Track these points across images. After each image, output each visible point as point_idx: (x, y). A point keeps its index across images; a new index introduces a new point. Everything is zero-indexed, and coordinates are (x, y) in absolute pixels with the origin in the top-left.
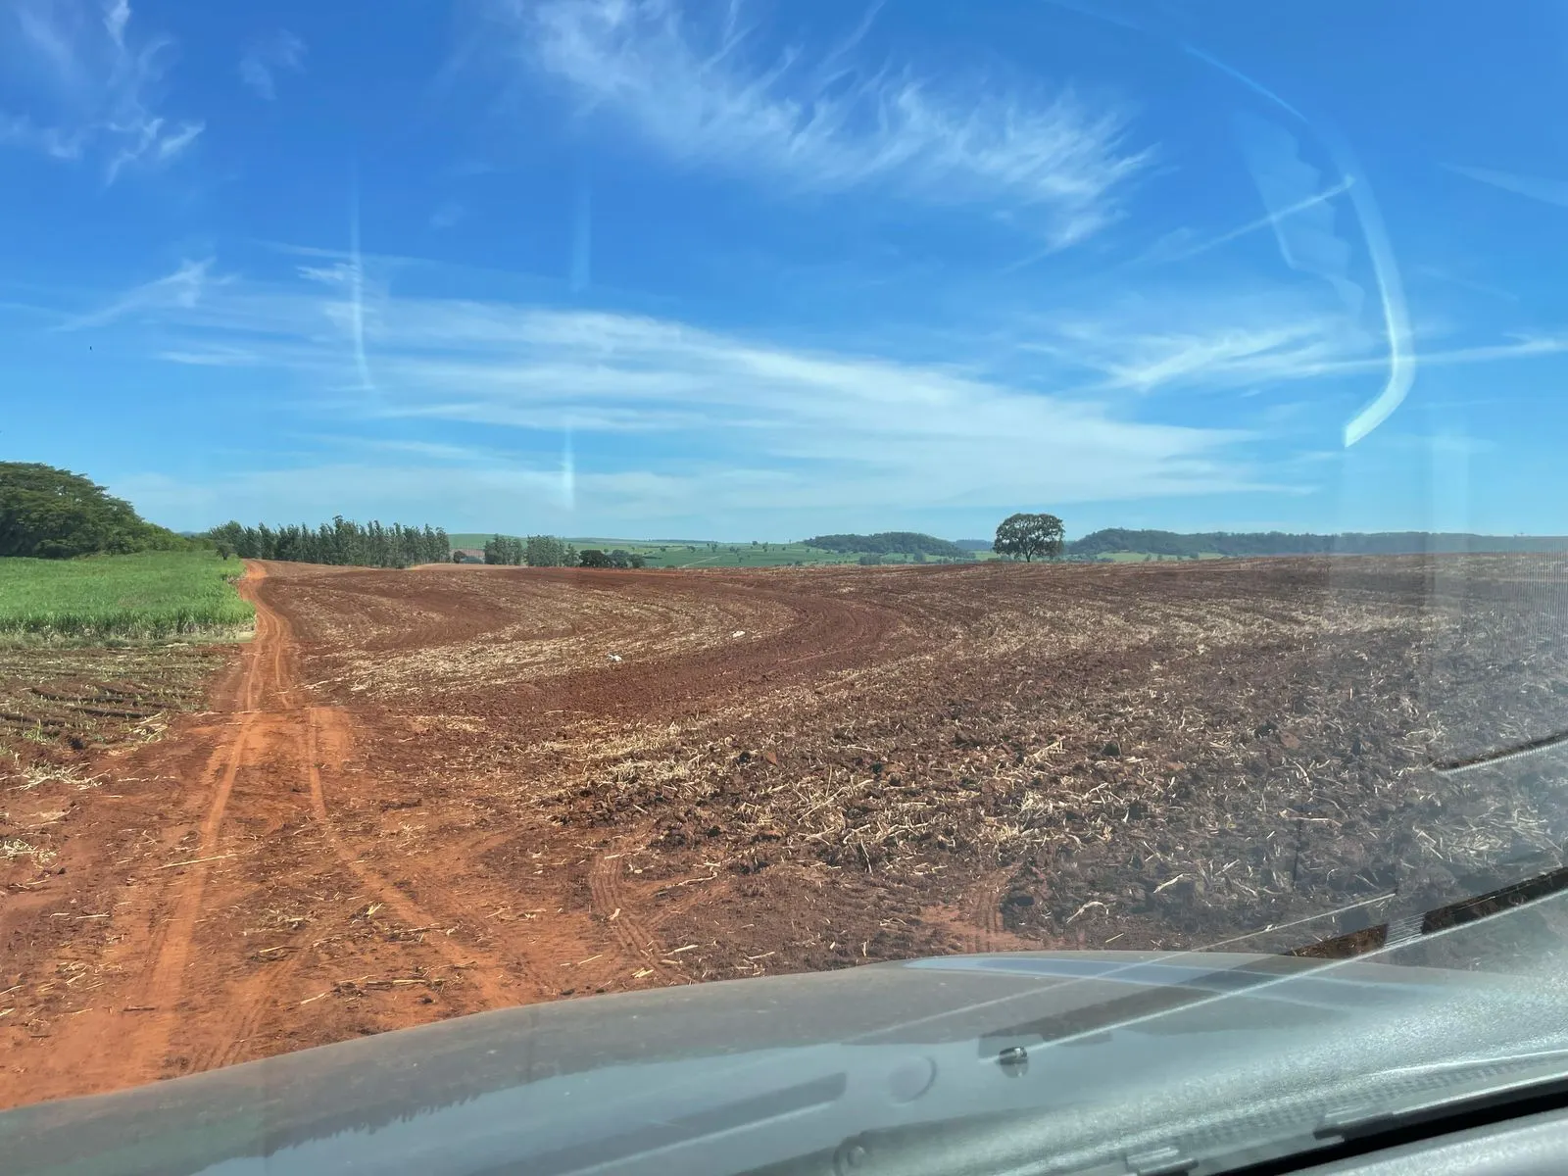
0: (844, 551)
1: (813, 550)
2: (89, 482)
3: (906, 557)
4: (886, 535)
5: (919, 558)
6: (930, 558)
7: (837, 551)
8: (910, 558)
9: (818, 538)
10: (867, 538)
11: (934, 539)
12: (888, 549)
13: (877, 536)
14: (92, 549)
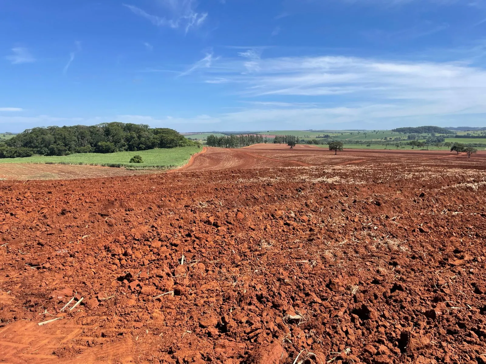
0: (406, 133)
1: (394, 133)
2: (176, 132)
3: (428, 134)
4: (422, 127)
5: (433, 135)
6: (437, 135)
7: (403, 133)
8: (430, 135)
9: (397, 129)
10: (415, 128)
11: (441, 128)
12: (422, 132)
13: (419, 128)
14: (176, 146)
